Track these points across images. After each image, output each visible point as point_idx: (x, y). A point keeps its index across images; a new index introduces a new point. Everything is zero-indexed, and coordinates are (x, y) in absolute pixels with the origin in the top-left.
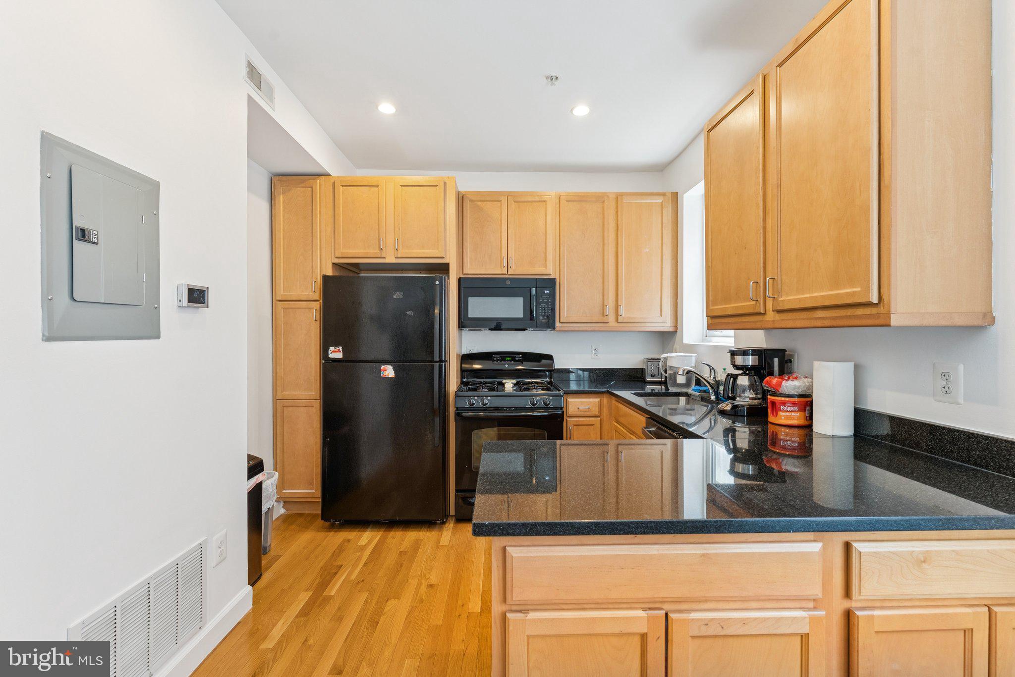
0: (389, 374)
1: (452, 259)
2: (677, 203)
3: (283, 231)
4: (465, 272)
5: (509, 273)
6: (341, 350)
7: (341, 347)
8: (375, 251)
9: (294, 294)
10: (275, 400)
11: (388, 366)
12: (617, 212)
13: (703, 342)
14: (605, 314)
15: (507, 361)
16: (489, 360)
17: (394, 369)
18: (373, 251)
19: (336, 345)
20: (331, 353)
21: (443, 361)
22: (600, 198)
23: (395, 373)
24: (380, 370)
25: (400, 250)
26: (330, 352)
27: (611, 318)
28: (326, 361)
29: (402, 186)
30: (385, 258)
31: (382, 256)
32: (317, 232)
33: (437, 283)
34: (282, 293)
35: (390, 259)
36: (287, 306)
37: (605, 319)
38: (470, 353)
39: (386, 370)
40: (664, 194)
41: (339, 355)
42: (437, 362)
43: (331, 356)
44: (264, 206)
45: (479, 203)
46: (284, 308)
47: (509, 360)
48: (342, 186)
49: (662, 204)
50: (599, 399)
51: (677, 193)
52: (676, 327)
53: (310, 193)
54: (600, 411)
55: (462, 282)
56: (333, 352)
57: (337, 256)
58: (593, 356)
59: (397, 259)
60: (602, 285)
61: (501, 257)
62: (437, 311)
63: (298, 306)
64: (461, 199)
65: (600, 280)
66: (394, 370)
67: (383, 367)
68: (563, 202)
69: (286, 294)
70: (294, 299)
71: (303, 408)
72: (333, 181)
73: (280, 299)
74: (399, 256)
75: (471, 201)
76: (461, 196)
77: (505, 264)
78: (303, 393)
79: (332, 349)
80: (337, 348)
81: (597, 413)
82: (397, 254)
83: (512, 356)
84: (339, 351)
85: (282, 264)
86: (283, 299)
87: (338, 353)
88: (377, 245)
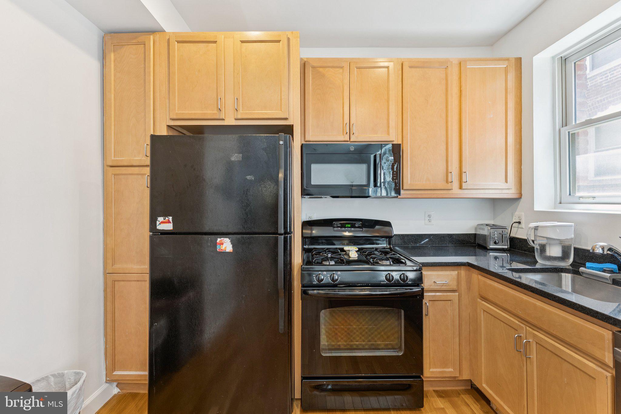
0: (226, 248)
1: (295, 120)
2: (521, 68)
3: (115, 91)
4: (307, 139)
5: (352, 140)
6: (171, 220)
7: (171, 218)
8: (214, 112)
9: (124, 159)
10: (106, 274)
11: (225, 239)
12: (460, 78)
13: (555, 209)
14: (450, 180)
15: (347, 227)
16: (329, 226)
17: (232, 242)
18: (211, 112)
19: (165, 215)
20: (160, 224)
21: (288, 232)
22: (444, 65)
23: (233, 247)
24: (215, 244)
25: (241, 111)
26: (158, 223)
27: (456, 184)
28: (154, 234)
29: (242, 42)
30: (224, 120)
31: (221, 117)
32: (150, 91)
33: (281, 143)
34: (113, 158)
35: (230, 121)
36: (118, 172)
37: (449, 186)
38: (310, 220)
39: (223, 244)
40: (508, 60)
41: (169, 227)
42: (281, 234)
43: (160, 227)
44: (94, 65)
45: (321, 70)
46: (115, 175)
47: (349, 227)
48: (178, 42)
49: (506, 69)
50: (456, 272)
51: (520, 59)
52: (521, 194)
53: (143, 49)
54: (458, 285)
55: (304, 148)
56: (162, 222)
57: (172, 117)
58: (427, 221)
59: (238, 121)
60: (445, 151)
61: (343, 124)
62: (281, 175)
63: (130, 172)
64: (304, 65)
65: (443, 147)
66: (232, 244)
67: (219, 240)
68: (406, 68)
69: (117, 159)
70: (126, 164)
71: (135, 282)
72: (167, 38)
73: (111, 164)
74: (239, 117)
75: (313, 67)
76: (303, 62)
77: (348, 131)
78: (135, 267)
79: (161, 219)
80: (167, 219)
81: (455, 288)
82: (237, 115)
83: (352, 223)
84: (169, 222)
85: (113, 127)
86: (115, 164)
87: (168, 224)
88: (216, 105)
